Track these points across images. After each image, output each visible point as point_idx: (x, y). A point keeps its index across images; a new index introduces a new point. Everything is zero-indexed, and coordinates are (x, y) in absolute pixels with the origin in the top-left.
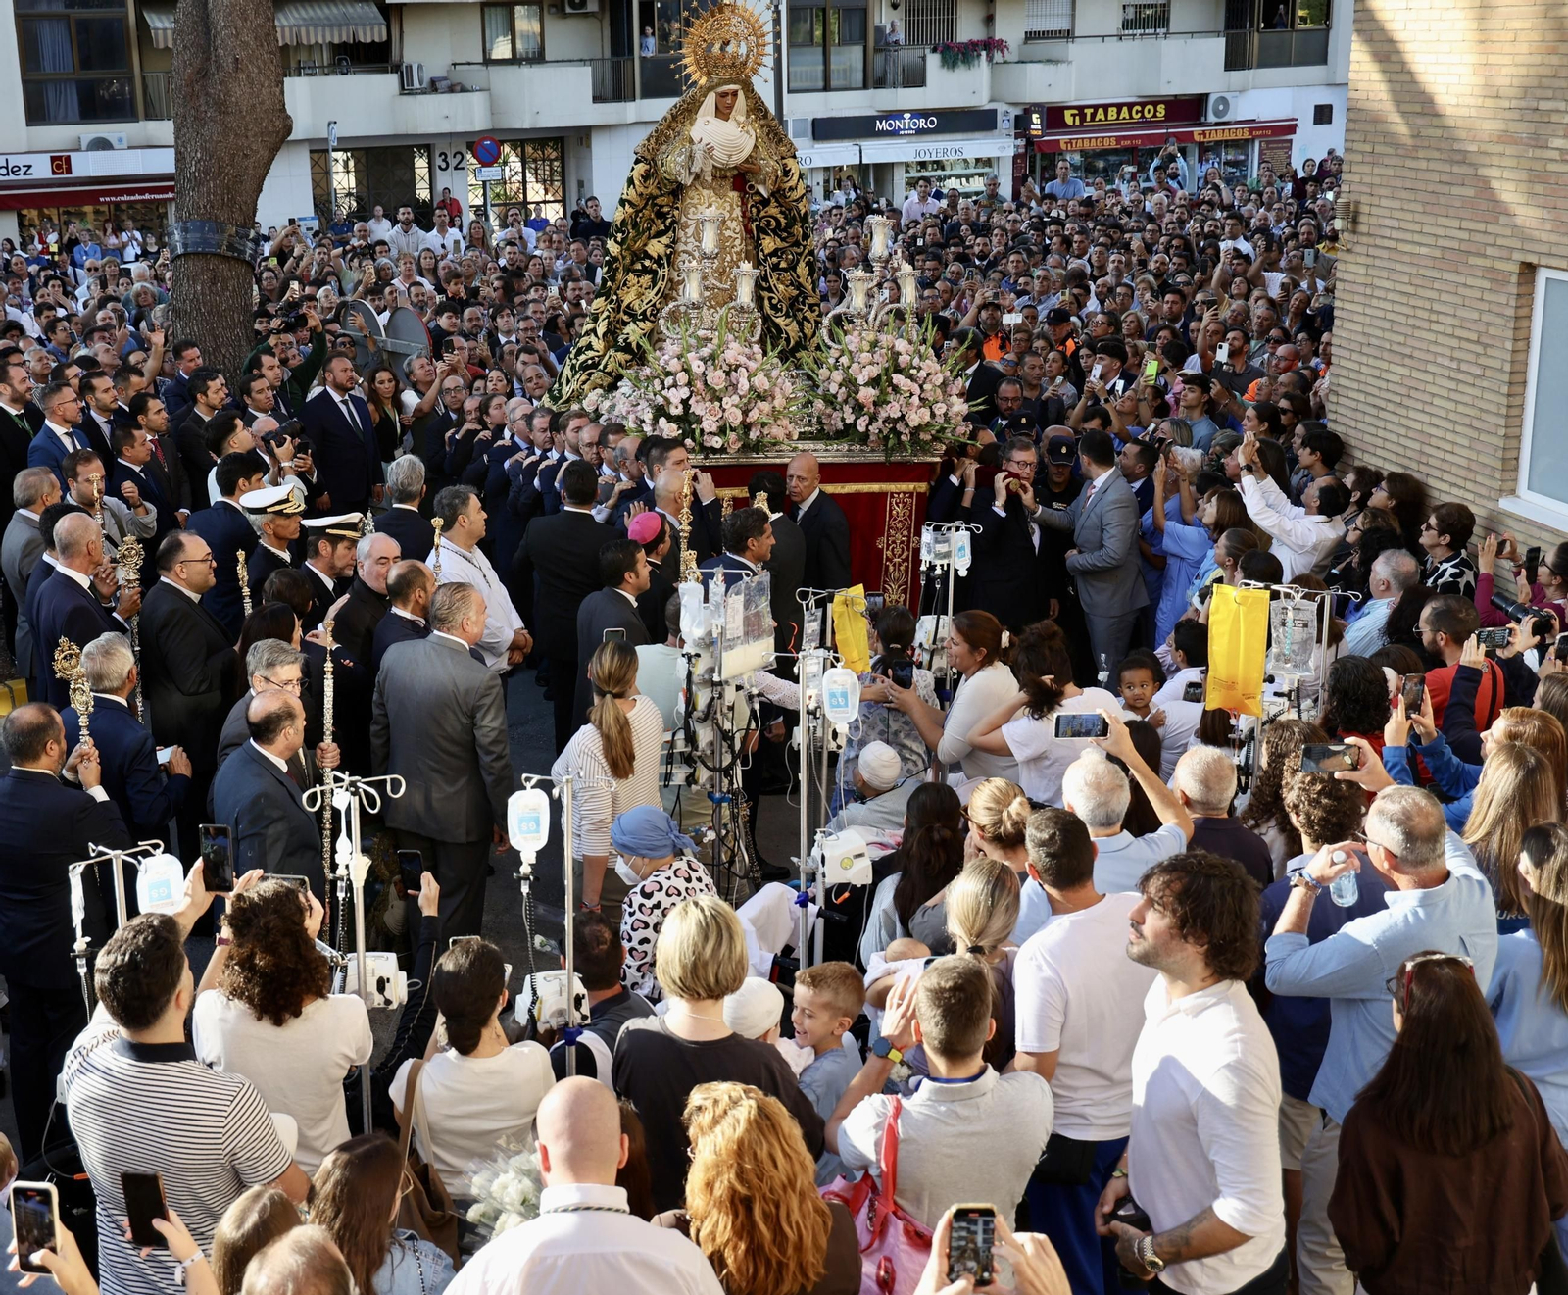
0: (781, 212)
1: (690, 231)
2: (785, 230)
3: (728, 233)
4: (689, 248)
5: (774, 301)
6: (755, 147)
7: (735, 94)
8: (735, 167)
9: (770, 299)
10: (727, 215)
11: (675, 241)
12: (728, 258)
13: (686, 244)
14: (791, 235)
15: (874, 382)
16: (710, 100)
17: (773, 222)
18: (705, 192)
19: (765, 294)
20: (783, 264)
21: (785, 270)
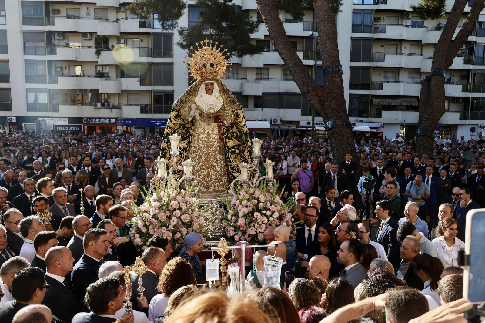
0: (238, 131)
1: (196, 138)
2: (240, 138)
3: (211, 140)
4: (195, 145)
5: (232, 167)
6: (223, 105)
7: (212, 84)
8: (213, 114)
9: (231, 165)
10: (211, 132)
11: (189, 143)
12: (211, 149)
13: (194, 143)
14: (242, 140)
15: (245, 216)
16: (203, 87)
17: (235, 134)
18: (202, 123)
19: (229, 163)
20: (237, 151)
21: (238, 154)
